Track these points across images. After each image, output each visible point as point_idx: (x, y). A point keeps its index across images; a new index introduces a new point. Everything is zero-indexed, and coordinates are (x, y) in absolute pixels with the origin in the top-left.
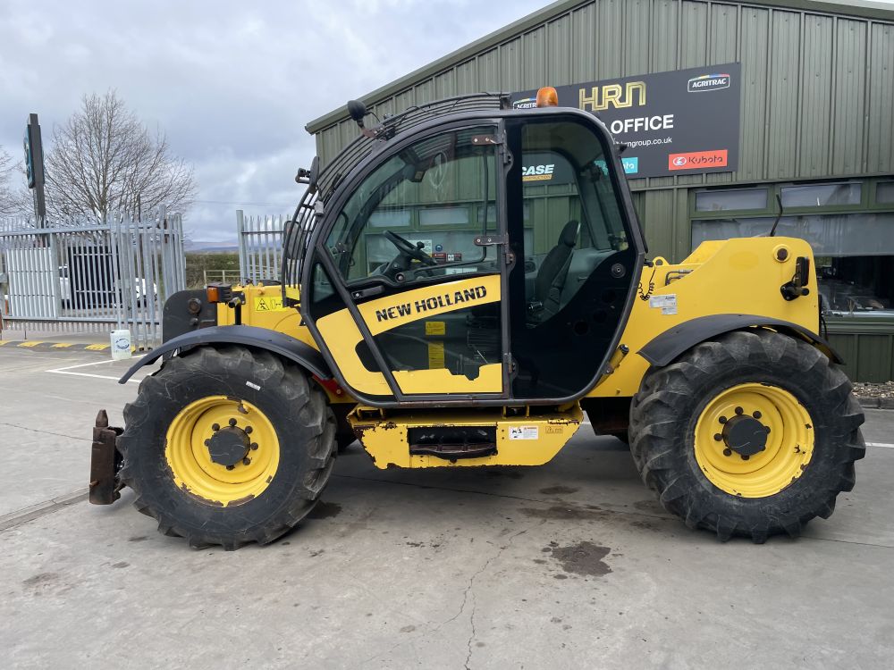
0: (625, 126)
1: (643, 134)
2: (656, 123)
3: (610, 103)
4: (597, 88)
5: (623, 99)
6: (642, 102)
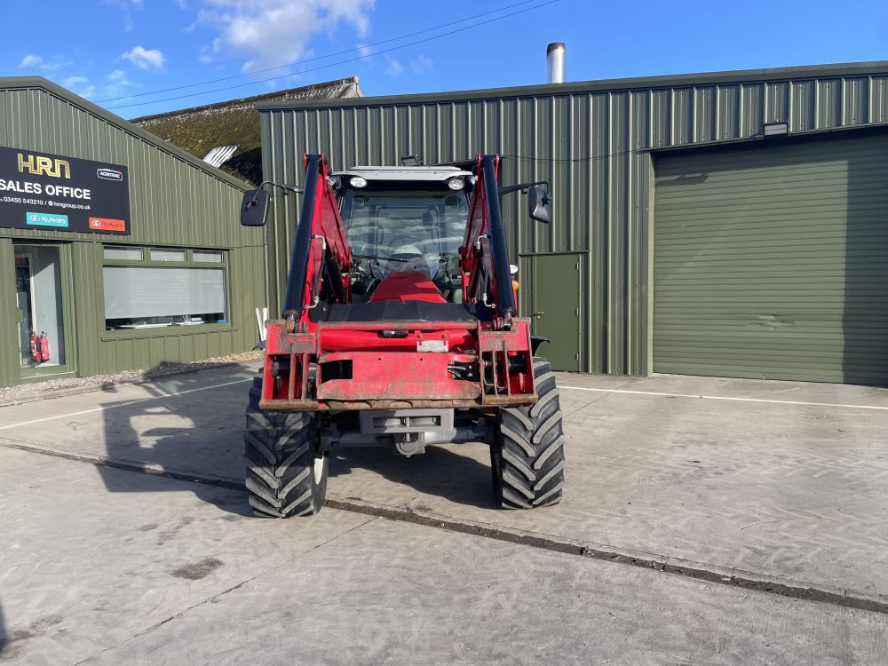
0: (56, 190)
1: (68, 199)
2: (78, 193)
3: (44, 171)
4: (32, 157)
5: (53, 170)
6: (68, 176)
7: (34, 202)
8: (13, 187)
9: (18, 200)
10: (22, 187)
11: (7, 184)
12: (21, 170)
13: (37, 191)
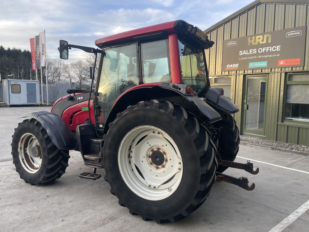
0: (263, 50)
1: (269, 53)
2: (274, 49)
4: (254, 37)
7: (252, 58)
8: (245, 53)
9: (246, 58)
10: (248, 52)
11: (243, 53)
12: (249, 45)
13: (255, 52)
